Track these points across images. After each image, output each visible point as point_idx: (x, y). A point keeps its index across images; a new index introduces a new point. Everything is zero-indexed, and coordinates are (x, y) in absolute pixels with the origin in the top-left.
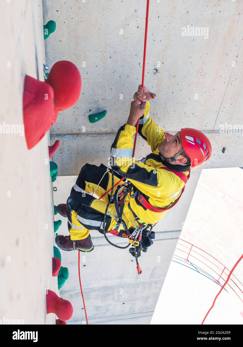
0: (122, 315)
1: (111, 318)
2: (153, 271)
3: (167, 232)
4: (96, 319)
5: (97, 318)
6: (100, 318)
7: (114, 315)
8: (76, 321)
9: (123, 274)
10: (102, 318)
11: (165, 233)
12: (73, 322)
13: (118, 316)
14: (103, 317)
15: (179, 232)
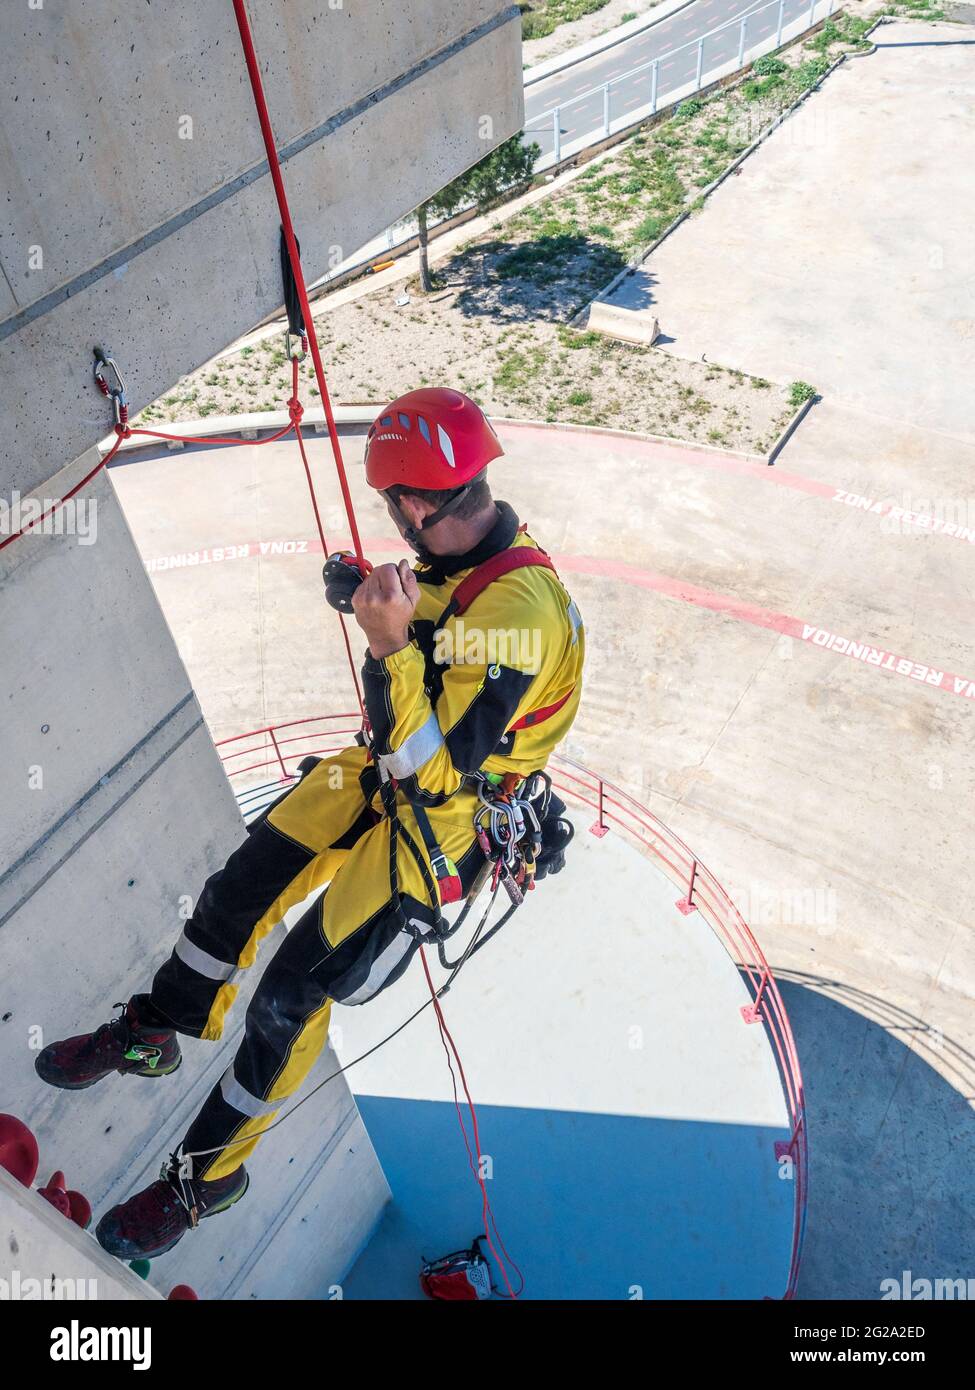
0: (227, 1044)
1: (204, 1077)
2: (208, 862)
3: (157, 728)
4: (170, 1120)
5: (171, 1114)
6: (178, 1105)
7: (207, 1064)
8: (118, 1178)
9: (138, 941)
10: (182, 1100)
11: (157, 735)
12: (113, 1190)
13: (219, 1054)
14: (182, 1096)
15: (190, 702)
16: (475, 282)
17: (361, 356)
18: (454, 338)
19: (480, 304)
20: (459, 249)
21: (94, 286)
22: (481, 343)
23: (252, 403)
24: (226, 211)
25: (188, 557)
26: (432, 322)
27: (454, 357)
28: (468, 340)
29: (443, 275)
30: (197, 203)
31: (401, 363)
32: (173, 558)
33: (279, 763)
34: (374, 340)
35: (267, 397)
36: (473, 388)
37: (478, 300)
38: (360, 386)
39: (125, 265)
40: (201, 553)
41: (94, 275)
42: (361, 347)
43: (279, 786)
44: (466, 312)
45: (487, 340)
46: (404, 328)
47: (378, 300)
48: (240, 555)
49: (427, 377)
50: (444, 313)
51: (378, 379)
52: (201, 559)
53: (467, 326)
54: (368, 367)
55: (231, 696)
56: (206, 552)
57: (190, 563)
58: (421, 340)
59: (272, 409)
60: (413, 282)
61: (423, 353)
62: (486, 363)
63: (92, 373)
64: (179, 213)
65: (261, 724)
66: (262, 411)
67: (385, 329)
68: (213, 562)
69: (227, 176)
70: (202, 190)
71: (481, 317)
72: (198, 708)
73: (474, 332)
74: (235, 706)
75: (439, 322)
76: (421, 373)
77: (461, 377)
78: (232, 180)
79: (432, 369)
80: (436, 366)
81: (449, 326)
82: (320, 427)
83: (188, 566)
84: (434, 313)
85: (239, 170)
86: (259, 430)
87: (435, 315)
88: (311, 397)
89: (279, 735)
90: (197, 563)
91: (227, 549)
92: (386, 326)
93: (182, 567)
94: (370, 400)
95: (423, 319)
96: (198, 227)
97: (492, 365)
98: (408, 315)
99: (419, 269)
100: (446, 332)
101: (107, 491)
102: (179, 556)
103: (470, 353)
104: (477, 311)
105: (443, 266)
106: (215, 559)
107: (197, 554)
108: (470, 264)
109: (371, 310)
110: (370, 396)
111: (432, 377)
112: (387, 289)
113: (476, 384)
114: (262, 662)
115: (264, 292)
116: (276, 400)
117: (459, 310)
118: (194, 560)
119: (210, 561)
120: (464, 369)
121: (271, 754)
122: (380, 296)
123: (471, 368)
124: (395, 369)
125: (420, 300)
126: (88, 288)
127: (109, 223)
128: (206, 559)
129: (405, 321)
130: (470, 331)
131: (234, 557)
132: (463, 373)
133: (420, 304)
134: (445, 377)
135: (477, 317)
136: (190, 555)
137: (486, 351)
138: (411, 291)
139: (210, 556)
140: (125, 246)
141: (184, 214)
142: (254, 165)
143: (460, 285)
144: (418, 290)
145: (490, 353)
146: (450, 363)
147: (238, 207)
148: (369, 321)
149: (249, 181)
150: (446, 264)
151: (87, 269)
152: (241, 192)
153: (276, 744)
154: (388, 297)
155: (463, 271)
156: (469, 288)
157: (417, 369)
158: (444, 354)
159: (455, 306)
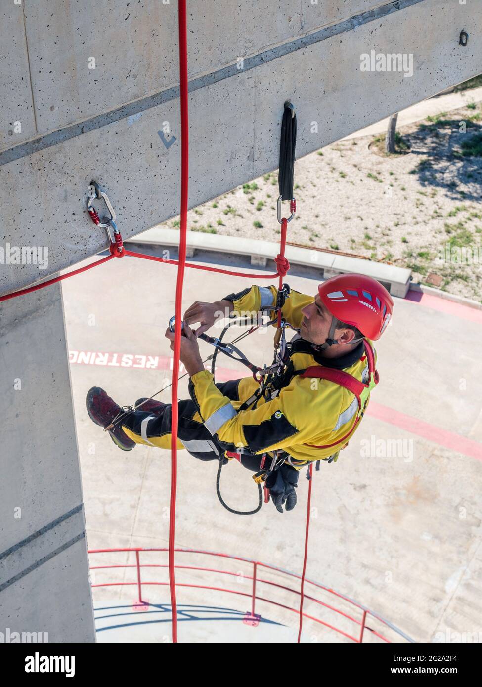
3: (39, 533)
11: (37, 540)
15: (77, 514)
16: (437, 154)
17: (312, 200)
18: (406, 202)
19: (438, 176)
20: (430, 119)
21: (106, 128)
22: (431, 212)
23: (196, 222)
24: (240, 82)
25: (97, 356)
26: (388, 182)
27: (402, 221)
28: (420, 207)
29: (409, 141)
30: (216, 70)
31: (348, 215)
32: (82, 354)
33: (137, 586)
34: (327, 187)
35: (211, 220)
36: (414, 254)
37: (436, 171)
38: (304, 228)
39: (139, 114)
40: (111, 356)
41: (109, 118)
42: (313, 191)
43: (131, 610)
44: (423, 181)
45: (438, 211)
46: (359, 182)
47: (340, 150)
48: (148, 366)
49: (371, 234)
50: (402, 176)
51: (323, 225)
52: (110, 360)
53: (422, 193)
54: (316, 212)
55: (104, 503)
56: (115, 356)
57: (98, 362)
58: (373, 198)
59: (214, 232)
60: (378, 141)
61: (373, 210)
62: (433, 233)
63: (84, 203)
64: (198, 77)
65: (127, 541)
66: (204, 231)
67: (340, 179)
68: (120, 366)
69: (249, 52)
70: (224, 61)
71: (438, 189)
72: (83, 521)
73: (426, 200)
74: (106, 515)
75: (394, 184)
76: (366, 228)
77: (405, 241)
78: (252, 56)
79: (378, 227)
80: (382, 225)
81: (403, 189)
82: (256, 259)
83: (95, 365)
84: (392, 174)
85: (261, 49)
86: (196, 249)
87: (392, 177)
88: (254, 228)
89: (145, 559)
90: (105, 363)
91: (137, 357)
92: (343, 177)
93: (89, 364)
94: (310, 244)
95: (380, 177)
96: (211, 91)
97: (438, 235)
98: (366, 172)
99: (386, 130)
100: (400, 196)
101: (55, 297)
102: (89, 354)
103: (419, 220)
104: (433, 182)
105: (411, 132)
106: (123, 364)
107: (107, 355)
108: (437, 136)
109: (331, 159)
110: (311, 240)
111: (376, 235)
112: (351, 142)
113: (418, 251)
114: (144, 477)
115: (256, 159)
116: (220, 224)
117: (416, 177)
118: (103, 360)
119: (118, 365)
120: (409, 234)
121: (132, 574)
122: (342, 147)
123: (416, 235)
124: (342, 220)
125: (381, 159)
126: (102, 128)
127: (135, 76)
128: (114, 363)
129: (362, 175)
130: (424, 199)
131: (143, 366)
132: (408, 238)
133: (380, 163)
134: (390, 238)
135: (432, 187)
136: (100, 354)
137: (435, 222)
138: (374, 149)
139: (119, 360)
140: (144, 97)
141: (202, 79)
142: (276, 46)
143: (423, 153)
144: (381, 149)
145: (439, 224)
146: (397, 225)
147: (251, 81)
148: (327, 168)
149: (267, 59)
150: (414, 130)
151: (106, 111)
152: (258, 68)
153: (139, 566)
154: (350, 149)
155: (429, 140)
156: (431, 158)
157: (362, 225)
158: (392, 216)
159: (413, 172)
